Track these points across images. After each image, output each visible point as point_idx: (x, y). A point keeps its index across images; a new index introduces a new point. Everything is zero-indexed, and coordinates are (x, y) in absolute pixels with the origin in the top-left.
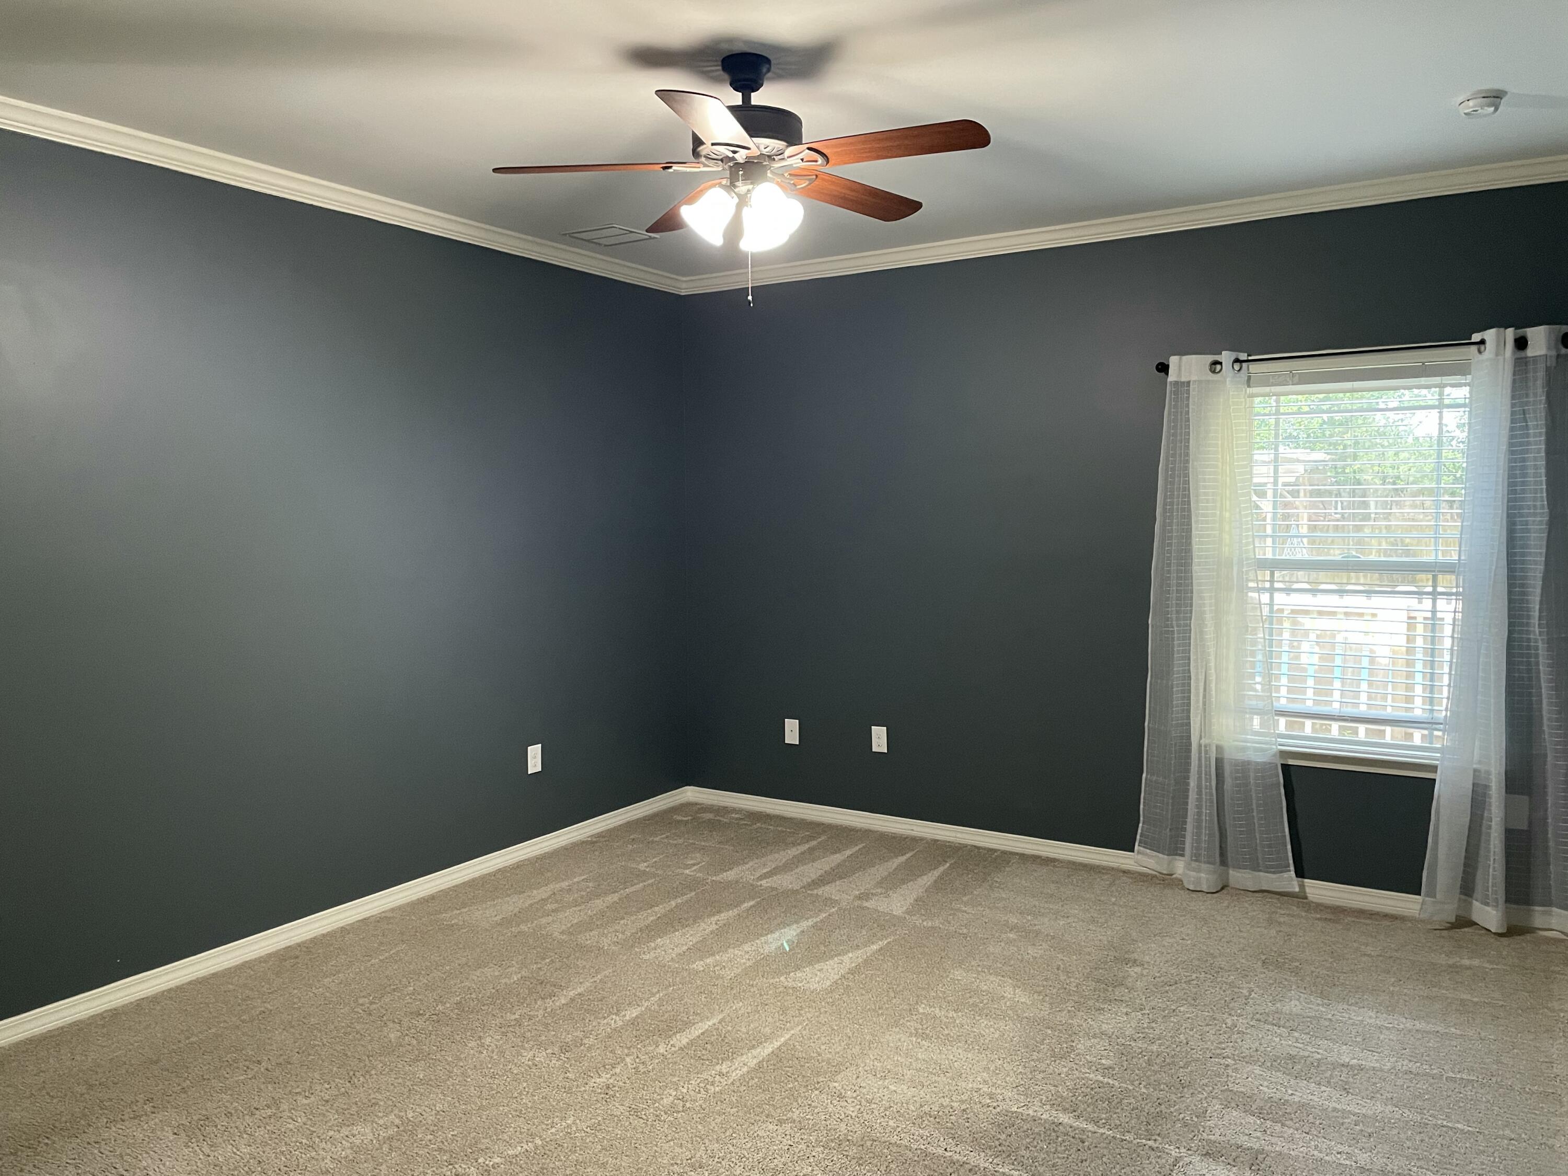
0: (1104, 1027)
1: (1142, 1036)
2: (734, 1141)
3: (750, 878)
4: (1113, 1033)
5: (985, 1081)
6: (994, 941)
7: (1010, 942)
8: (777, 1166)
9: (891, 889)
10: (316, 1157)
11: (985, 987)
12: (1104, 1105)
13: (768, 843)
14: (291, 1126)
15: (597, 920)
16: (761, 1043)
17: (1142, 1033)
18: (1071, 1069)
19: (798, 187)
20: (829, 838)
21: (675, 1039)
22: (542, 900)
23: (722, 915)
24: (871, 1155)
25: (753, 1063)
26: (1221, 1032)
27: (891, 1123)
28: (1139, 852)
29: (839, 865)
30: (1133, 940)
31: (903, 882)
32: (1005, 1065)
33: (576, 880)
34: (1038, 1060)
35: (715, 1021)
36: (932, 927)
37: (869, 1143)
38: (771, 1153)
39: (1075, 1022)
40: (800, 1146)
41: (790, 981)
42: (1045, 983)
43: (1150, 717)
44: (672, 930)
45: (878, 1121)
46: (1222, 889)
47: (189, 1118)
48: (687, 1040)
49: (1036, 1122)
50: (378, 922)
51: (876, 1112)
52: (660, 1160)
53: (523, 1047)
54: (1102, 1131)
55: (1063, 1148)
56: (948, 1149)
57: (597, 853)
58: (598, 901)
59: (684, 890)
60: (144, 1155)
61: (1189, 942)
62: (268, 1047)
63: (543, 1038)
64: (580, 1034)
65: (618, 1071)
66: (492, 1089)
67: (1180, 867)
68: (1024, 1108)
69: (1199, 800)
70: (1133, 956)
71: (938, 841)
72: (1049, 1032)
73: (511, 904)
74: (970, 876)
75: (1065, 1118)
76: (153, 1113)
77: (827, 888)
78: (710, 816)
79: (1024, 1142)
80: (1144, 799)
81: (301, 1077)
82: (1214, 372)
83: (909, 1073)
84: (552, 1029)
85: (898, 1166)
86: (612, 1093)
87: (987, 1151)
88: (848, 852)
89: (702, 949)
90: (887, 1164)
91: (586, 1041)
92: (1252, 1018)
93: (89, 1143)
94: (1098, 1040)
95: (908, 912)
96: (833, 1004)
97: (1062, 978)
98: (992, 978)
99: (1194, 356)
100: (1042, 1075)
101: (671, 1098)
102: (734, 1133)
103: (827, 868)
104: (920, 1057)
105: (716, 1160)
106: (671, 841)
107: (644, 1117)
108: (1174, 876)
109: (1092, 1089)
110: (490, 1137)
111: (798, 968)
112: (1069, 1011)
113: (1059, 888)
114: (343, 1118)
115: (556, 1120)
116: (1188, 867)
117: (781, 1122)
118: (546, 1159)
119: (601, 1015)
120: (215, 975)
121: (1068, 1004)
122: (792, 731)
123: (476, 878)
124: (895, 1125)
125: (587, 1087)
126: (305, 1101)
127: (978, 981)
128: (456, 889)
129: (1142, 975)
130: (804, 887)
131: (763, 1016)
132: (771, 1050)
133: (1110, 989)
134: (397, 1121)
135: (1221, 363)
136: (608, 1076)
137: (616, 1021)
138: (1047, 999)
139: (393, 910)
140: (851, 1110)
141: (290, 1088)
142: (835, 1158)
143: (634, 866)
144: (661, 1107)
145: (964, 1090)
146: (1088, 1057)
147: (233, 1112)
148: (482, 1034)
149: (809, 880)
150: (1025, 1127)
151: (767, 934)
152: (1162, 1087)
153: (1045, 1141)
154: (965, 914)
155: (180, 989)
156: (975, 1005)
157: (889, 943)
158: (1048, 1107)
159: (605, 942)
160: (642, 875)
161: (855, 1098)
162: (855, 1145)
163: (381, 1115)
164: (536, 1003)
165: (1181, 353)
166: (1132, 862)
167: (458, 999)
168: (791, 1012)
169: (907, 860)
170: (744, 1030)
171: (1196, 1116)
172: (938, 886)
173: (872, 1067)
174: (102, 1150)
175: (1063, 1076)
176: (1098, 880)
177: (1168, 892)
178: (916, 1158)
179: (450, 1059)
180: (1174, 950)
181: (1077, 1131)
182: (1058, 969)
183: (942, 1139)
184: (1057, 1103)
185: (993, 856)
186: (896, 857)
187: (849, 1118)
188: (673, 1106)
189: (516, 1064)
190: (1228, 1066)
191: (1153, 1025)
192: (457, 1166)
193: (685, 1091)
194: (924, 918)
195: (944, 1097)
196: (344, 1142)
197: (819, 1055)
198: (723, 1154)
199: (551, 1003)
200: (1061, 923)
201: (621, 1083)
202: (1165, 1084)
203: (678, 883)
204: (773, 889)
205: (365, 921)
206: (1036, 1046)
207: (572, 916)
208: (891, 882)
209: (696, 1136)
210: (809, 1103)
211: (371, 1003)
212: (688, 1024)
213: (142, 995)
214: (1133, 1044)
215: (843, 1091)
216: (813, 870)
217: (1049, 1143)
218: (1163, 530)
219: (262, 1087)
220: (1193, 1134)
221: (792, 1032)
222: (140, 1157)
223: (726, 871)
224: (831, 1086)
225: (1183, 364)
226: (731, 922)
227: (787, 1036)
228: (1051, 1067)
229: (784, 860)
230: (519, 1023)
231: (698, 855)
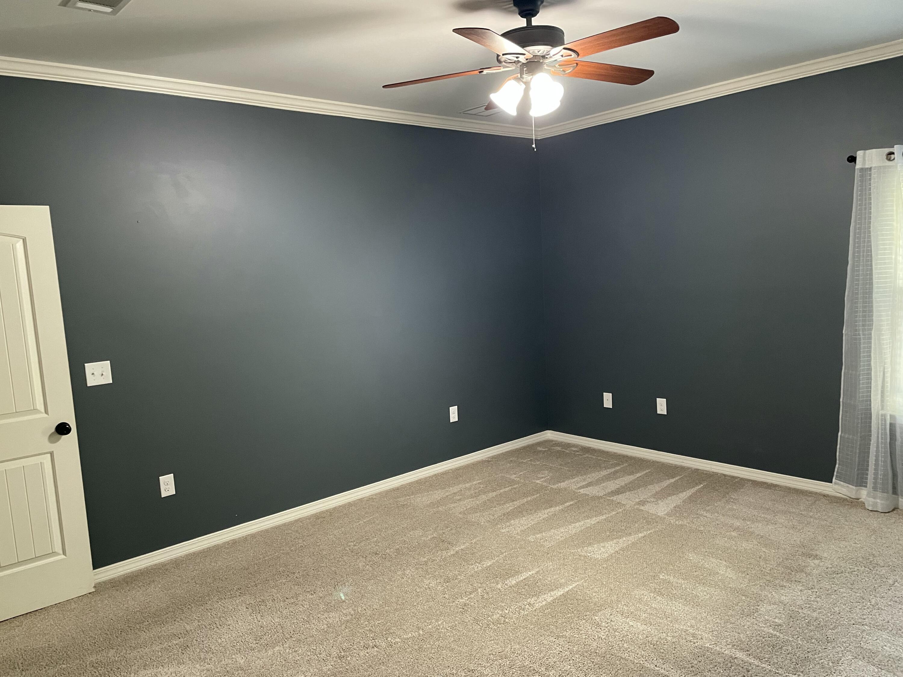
0: (783, 598)
1: (808, 606)
2: (528, 645)
3: (573, 487)
4: (788, 603)
5: (691, 626)
6: (721, 537)
7: (731, 538)
8: (550, 663)
9: (660, 499)
10: (309, 627)
11: (707, 566)
12: (769, 649)
13: (590, 467)
14: (301, 609)
15: (481, 507)
16: (557, 588)
17: (809, 604)
18: (752, 624)
19: (566, 72)
20: (629, 465)
21: (508, 581)
22: (454, 493)
23: (552, 509)
24: (609, 663)
25: (550, 599)
26: (866, 608)
27: (625, 645)
28: (835, 484)
29: (631, 483)
30: (818, 542)
31: (670, 495)
32: (708, 617)
33: (474, 483)
34: (731, 615)
35: (534, 572)
36: (681, 525)
37: (608, 656)
38: (548, 655)
39: (764, 593)
40: (567, 653)
41: (584, 552)
42: (749, 566)
43: (844, 395)
44: (521, 516)
45: (618, 643)
46: (893, 510)
47: (255, 600)
48: (515, 582)
49: (720, 655)
50: (368, 501)
51: (617, 637)
52: (484, 651)
53: (425, 577)
54: (763, 665)
55: (734, 674)
56: (658, 666)
57: (490, 468)
58: (484, 496)
59: (534, 493)
60: (230, 618)
61: (859, 546)
62: (300, 565)
63: (437, 573)
64: (457, 572)
65: (472, 596)
66: (404, 599)
67: (864, 494)
68: (715, 645)
69: (877, 451)
70: (814, 553)
71: (699, 470)
72: (744, 598)
73: (438, 495)
74: (715, 494)
75: (740, 655)
76: (240, 596)
77: (620, 496)
78: (559, 449)
79: (708, 667)
80: (840, 449)
81: (312, 584)
82: (889, 160)
83: (644, 615)
84: (442, 568)
85: (623, 672)
86: (466, 608)
87: (682, 670)
88: (638, 475)
89: (536, 529)
90: (617, 670)
91: (459, 577)
92: (891, 600)
93: (207, 609)
94: (776, 606)
95: (668, 514)
96: (607, 568)
97: (762, 563)
98: (713, 560)
99: (874, 150)
100: (731, 625)
101: (498, 615)
102: (530, 640)
103: (623, 484)
104: (653, 606)
105: (516, 655)
106: (533, 463)
107: (481, 624)
108: (860, 500)
109: (764, 638)
110: (397, 626)
111: (590, 544)
112: (761, 586)
113: (775, 504)
114: (327, 607)
115: (433, 620)
116: (868, 495)
117: (558, 637)
118: (423, 643)
119: (470, 563)
120: (284, 525)
121: (761, 581)
122: (608, 400)
123: (422, 479)
124: (628, 647)
125: (454, 604)
126: (311, 597)
127: (703, 561)
128: (411, 484)
129: (819, 565)
130: (606, 495)
131: (562, 572)
132: (562, 593)
133: (793, 573)
134: (352, 612)
135: (893, 153)
136: (466, 599)
137: (478, 567)
138: (748, 576)
139: (376, 495)
140: (602, 635)
141: (305, 589)
142: (586, 663)
143: (508, 476)
144: (491, 620)
145: (677, 630)
146: (766, 617)
147: (276, 599)
148: (405, 568)
149: (610, 491)
150: (712, 658)
151: (576, 523)
152: (813, 641)
153: (723, 668)
154: (705, 518)
155: (267, 531)
156: (697, 576)
157: (651, 533)
158: (730, 646)
159: (482, 521)
160: (512, 482)
161: (607, 627)
162: (599, 656)
163: (345, 608)
164: (437, 553)
165: (865, 149)
166: (831, 490)
167: (398, 546)
168: (580, 571)
169: (675, 481)
170: (549, 579)
171: (832, 662)
172: (691, 499)
173: (621, 609)
174: (212, 614)
175: (745, 627)
176: (804, 500)
177: (854, 510)
178: (635, 669)
179: (387, 580)
180: (847, 550)
181: (746, 664)
182: (760, 558)
183: (655, 659)
184: (738, 645)
185: (734, 481)
186: (669, 479)
187: (600, 639)
188: (498, 620)
189: (419, 586)
190: (864, 630)
191: (818, 599)
192: (376, 641)
193: (507, 612)
194: (677, 518)
195: (663, 633)
196: (324, 621)
197: (591, 598)
198: (520, 652)
199: (445, 553)
200: (770, 528)
201: (472, 604)
202: (815, 639)
203: (531, 488)
204: (586, 495)
205: (361, 500)
206: (732, 606)
207: (468, 503)
208: (661, 496)
209: (507, 639)
210: (578, 627)
211: (355, 545)
212: (518, 573)
213: (249, 532)
214: (800, 611)
215: (600, 623)
216: (612, 485)
217: (725, 670)
218: (853, 270)
219: (292, 587)
220: (827, 673)
221: (578, 583)
222: (228, 619)
223: (561, 482)
224: (593, 618)
225: (867, 155)
226: (556, 513)
227: (574, 585)
228: (739, 621)
229: (597, 477)
230: (426, 563)
231: (547, 472)
